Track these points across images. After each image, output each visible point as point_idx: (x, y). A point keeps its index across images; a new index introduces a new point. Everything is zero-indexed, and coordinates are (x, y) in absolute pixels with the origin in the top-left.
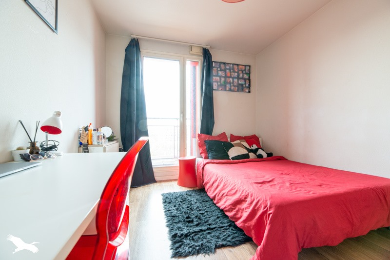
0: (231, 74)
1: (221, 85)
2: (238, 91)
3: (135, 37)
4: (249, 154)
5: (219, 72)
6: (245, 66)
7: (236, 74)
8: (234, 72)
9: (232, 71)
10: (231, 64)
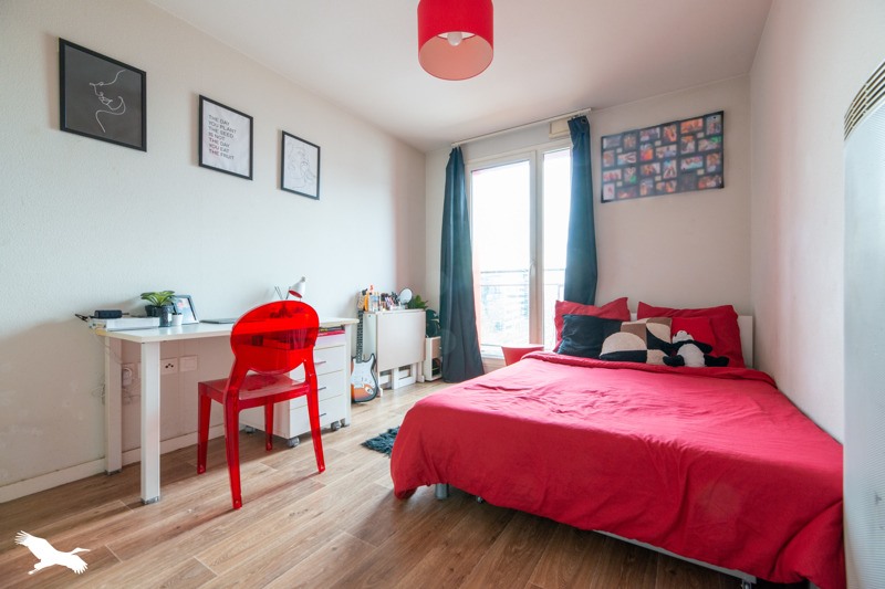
0: (654, 153)
1: (627, 186)
2: (678, 191)
3: (456, 145)
4: (649, 351)
5: (620, 157)
6: (705, 117)
7: (673, 148)
8: (666, 143)
9: (658, 143)
10: (655, 127)
